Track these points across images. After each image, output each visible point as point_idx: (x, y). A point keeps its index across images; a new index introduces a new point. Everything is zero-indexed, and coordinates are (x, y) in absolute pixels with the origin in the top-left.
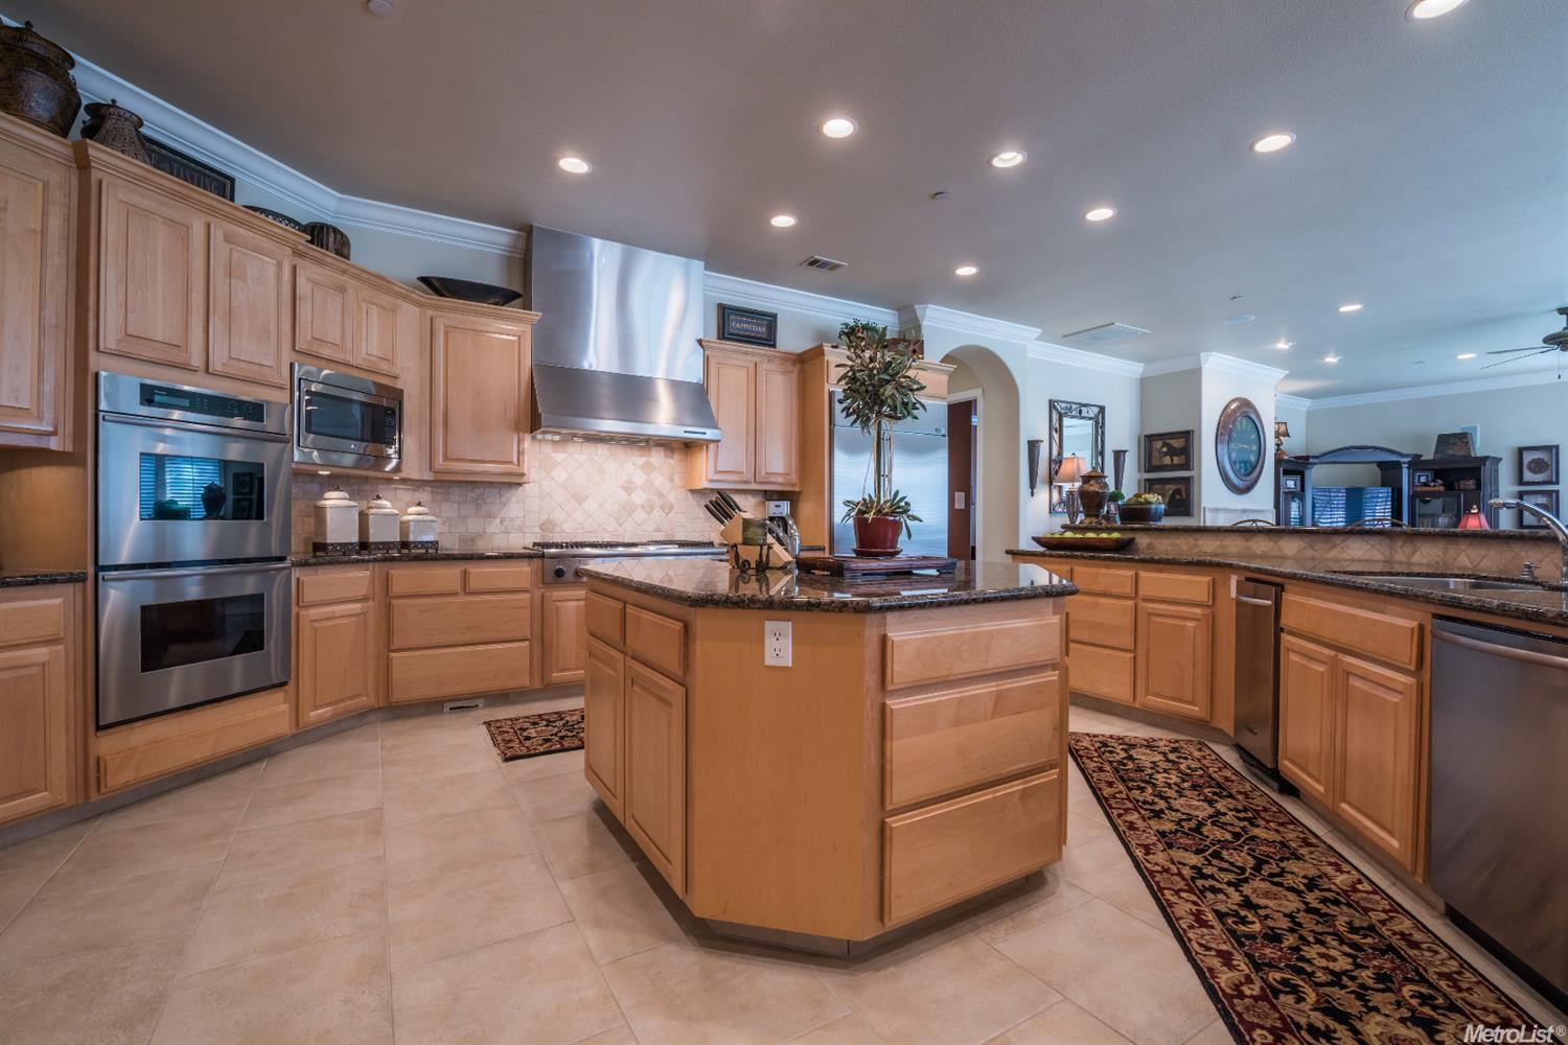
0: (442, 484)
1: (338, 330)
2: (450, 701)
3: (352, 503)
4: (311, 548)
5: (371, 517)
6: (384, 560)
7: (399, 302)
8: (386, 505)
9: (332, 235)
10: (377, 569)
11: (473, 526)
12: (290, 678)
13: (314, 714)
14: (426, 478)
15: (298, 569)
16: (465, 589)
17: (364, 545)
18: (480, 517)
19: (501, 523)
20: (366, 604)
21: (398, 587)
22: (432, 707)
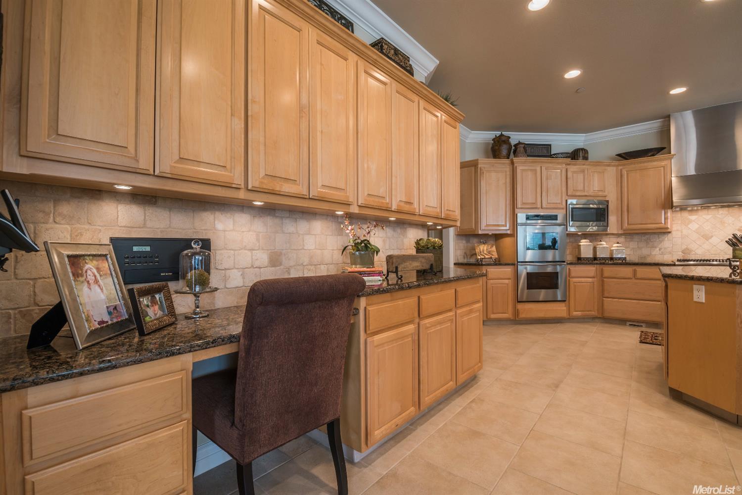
0: (629, 234)
1: (582, 185)
2: (630, 321)
3: (590, 243)
4: (577, 259)
5: (598, 248)
6: (601, 264)
7: (606, 168)
8: (604, 244)
9: (581, 152)
10: (598, 267)
11: (645, 251)
12: (566, 298)
13: (575, 313)
14: (620, 233)
15: (569, 265)
16: (635, 277)
17: (595, 258)
18: (648, 247)
19: (660, 250)
20: (593, 279)
21: (606, 274)
22: (622, 322)
